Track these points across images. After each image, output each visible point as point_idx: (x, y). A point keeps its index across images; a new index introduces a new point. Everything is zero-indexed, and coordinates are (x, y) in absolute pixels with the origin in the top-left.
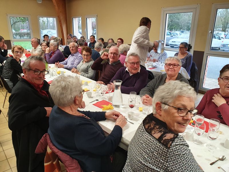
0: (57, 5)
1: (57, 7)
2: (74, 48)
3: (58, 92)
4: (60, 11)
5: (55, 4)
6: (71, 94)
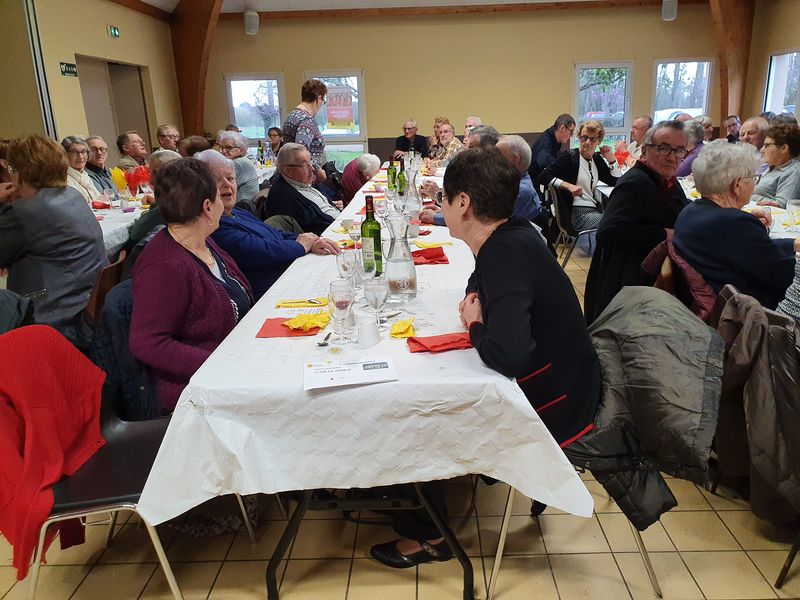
3: (705, 162)
4: (729, 37)
5: (718, 15)
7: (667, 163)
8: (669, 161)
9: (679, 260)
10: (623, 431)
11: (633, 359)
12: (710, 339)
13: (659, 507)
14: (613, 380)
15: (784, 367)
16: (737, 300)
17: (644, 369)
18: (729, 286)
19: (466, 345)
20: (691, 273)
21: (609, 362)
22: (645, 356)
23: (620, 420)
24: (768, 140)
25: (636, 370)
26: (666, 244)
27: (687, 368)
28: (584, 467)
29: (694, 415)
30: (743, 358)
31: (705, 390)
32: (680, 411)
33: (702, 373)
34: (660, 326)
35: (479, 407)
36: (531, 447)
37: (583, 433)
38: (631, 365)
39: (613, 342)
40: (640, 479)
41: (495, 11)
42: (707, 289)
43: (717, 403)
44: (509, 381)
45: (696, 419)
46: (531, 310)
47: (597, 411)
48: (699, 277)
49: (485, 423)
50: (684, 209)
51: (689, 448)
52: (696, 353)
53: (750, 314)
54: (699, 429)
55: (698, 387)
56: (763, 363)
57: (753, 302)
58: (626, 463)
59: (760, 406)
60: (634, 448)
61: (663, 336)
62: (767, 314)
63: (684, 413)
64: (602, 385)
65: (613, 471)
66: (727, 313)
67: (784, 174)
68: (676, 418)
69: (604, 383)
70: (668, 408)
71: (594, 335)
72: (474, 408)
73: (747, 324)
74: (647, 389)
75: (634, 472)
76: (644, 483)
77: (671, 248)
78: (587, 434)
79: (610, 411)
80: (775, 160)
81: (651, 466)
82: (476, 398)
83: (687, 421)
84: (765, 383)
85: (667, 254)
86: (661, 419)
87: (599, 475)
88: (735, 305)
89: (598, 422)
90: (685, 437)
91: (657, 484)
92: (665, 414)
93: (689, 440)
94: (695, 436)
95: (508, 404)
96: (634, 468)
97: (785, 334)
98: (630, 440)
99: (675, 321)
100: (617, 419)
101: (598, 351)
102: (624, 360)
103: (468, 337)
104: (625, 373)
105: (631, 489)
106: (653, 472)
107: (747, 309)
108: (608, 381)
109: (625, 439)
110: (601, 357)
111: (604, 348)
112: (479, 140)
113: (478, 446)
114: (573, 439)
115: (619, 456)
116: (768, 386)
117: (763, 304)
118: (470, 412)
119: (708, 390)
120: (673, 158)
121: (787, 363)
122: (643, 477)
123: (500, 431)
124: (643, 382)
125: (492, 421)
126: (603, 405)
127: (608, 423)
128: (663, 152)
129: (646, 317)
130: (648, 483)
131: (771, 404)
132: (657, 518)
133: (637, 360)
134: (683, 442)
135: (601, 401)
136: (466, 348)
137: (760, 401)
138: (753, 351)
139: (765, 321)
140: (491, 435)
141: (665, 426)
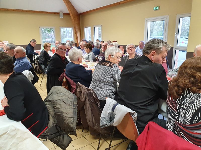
0: (74, 19)
1: (73, 20)
2: (82, 46)
3: (72, 54)
4: (75, 23)
5: (72, 18)
6: (77, 56)
7: (62, 53)
8: (63, 53)
9: (67, 78)
10: (56, 126)
11: (55, 107)
12: (74, 98)
13: (68, 142)
14: (51, 113)
15: (91, 100)
16: (80, 86)
17: (58, 109)
18: (78, 83)
19: (3, 114)
20: (70, 80)
21: (50, 108)
22: (58, 105)
23: (54, 123)
24: (85, 47)
25: (56, 109)
26: (64, 74)
27: (69, 106)
28: (47, 139)
29: (71, 118)
30: (83, 100)
31: (73, 111)
32: (68, 118)
33: (72, 107)
34: (61, 97)
35: (8, 133)
36: (28, 140)
37: (45, 130)
38: (55, 108)
39: (50, 103)
40: (62, 137)
41: (13, 11)
42: (74, 84)
43: (77, 113)
44: (18, 122)
45: (72, 119)
46: (23, 100)
47: (48, 122)
48: (72, 81)
49: (11, 137)
50: (67, 64)
51: (71, 127)
52: (71, 102)
53: (83, 89)
54: (73, 122)
55: (72, 110)
56: (87, 100)
57: (83, 86)
58: (58, 134)
59: (88, 110)
60: (59, 130)
61: (62, 99)
62: (86, 88)
63: (69, 118)
64: (49, 115)
65: (55, 138)
66: (78, 89)
67: (89, 54)
68: (68, 120)
69: (49, 114)
70: (65, 118)
71: (46, 102)
72: (7, 134)
73: (83, 91)
74: (60, 114)
75: (60, 136)
76: (63, 138)
77: (65, 74)
78: (46, 130)
79: (51, 121)
80: (87, 52)
81: (64, 133)
82: (7, 131)
83: (70, 120)
84: (88, 105)
85: (64, 76)
86: (64, 121)
87: (51, 140)
88: (80, 87)
89: (49, 126)
90: (70, 125)
91: (67, 137)
92: (65, 120)
93: (71, 125)
94: (72, 124)
95: (18, 130)
96: (60, 135)
97: (90, 93)
98: (58, 127)
99: (65, 95)
100: (53, 123)
101: (47, 106)
102: (54, 107)
103: (4, 111)
104: (54, 111)
105: (60, 141)
106: (65, 134)
107: (82, 88)
108: (50, 114)
109: (56, 128)
110: (48, 107)
111: (48, 105)
112: (9, 48)
113: (10, 145)
114: (42, 132)
115: (56, 133)
116: (89, 105)
117: (86, 86)
118: (5, 136)
119: (74, 111)
120: (64, 52)
121: (92, 99)
122: (63, 136)
123: (17, 138)
124: (58, 112)
125: (14, 136)
126: (49, 121)
127: (51, 125)
128: (61, 51)
129: (58, 95)
130: (64, 137)
131: (90, 109)
132: (68, 145)
133: (56, 107)
134: (70, 126)
135: (49, 119)
136: (3, 115)
137: (88, 109)
138: (85, 98)
139: (86, 90)
140: (14, 140)
141: (65, 123)
